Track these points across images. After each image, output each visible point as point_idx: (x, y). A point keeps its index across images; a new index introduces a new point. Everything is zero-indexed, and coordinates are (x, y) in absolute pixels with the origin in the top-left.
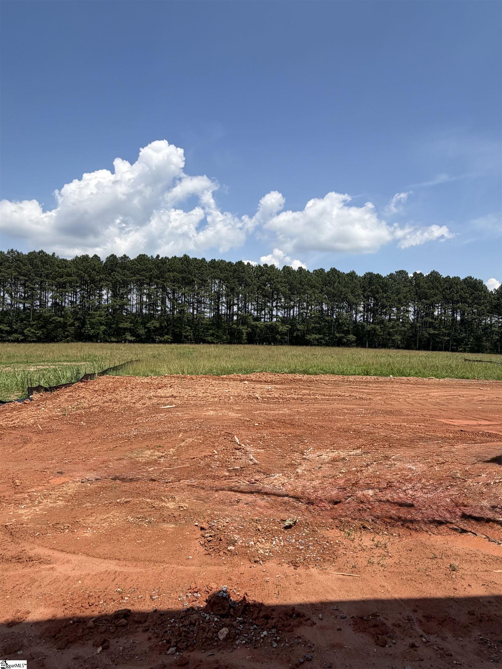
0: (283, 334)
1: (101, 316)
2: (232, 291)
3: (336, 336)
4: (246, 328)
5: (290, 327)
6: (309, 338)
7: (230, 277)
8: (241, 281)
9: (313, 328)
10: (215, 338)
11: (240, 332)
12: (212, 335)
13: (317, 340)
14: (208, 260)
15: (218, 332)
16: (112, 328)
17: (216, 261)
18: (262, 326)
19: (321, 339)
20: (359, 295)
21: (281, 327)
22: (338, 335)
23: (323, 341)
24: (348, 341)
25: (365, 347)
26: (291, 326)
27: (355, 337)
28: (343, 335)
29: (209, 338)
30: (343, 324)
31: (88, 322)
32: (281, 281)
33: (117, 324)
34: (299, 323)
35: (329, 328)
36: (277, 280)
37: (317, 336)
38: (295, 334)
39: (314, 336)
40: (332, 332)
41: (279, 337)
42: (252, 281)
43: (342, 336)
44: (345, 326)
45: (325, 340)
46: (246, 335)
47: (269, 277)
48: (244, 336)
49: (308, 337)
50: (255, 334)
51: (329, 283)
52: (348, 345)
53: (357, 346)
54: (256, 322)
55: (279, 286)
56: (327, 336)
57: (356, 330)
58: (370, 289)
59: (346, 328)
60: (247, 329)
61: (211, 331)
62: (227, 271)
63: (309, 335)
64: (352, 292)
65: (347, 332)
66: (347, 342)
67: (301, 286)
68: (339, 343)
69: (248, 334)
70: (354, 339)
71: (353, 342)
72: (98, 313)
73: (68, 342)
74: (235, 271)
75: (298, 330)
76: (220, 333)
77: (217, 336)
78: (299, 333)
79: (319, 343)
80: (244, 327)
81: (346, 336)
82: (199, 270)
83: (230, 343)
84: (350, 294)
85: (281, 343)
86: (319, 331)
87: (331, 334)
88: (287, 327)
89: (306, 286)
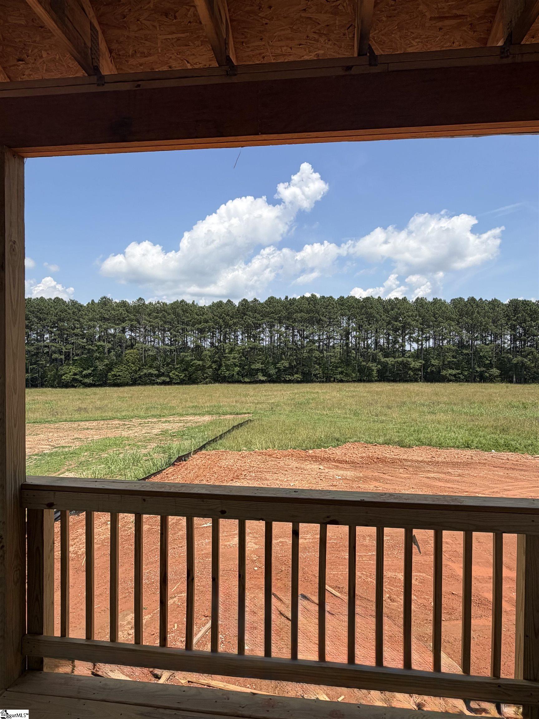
0: (415, 370)
1: (234, 358)
2: (360, 328)
3: (477, 371)
4: (376, 365)
5: (424, 362)
6: (444, 374)
7: (357, 313)
8: (370, 318)
9: (449, 362)
10: (344, 376)
11: (370, 369)
12: (341, 373)
13: (455, 375)
14: (336, 297)
15: (347, 370)
16: (245, 369)
17: (345, 298)
18: (392, 362)
19: (459, 374)
20: (501, 325)
21: (413, 363)
22: (478, 369)
23: (461, 376)
24: (491, 375)
25: (511, 382)
26: (425, 361)
27: (498, 371)
28: (484, 369)
29: (338, 377)
30: (484, 356)
31: (224, 364)
32: (412, 314)
33: (250, 365)
34: (433, 358)
35: (468, 362)
36: (408, 314)
37: (454, 372)
38: (429, 370)
39: (450, 371)
40: (472, 366)
41: (412, 373)
42: (381, 316)
43: (483, 371)
44: (487, 359)
45: (463, 375)
46: (376, 372)
47: (399, 312)
48: (375, 373)
49: (444, 373)
50: (387, 370)
51: (467, 314)
52: (491, 380)
53: (502, 381)
54: (386, 359)
55: (409, 320)
56: (466, 371)
57: (501, 363)
58: (515, 318)
59: (488, 362)
60: (376, 366)
61: (340, 369)
62: (353, 308)
63: (445, 370)
64: (494, 322)
65: (490, 366)
66: (490, 376)
67: (435, 319)
68: (482, 379)
69: (378, 371)
70: (497, 374)
71: (497, 376)
72: (232, 355)
73: (206, 383)
74: (363, 307)
75: (433, 365)
76: (349, 371)
77: (346, 373)
78: (434, 369)
79: (456, 379)
80: (374, 364)
81: (489, 369)
82: (326, 308)
83: (360, 381)
84: (491, 324)
85: (414, 380)
86: (457, 366)
87: (471, 368)
88: (421, 363)
89: (440, 319)
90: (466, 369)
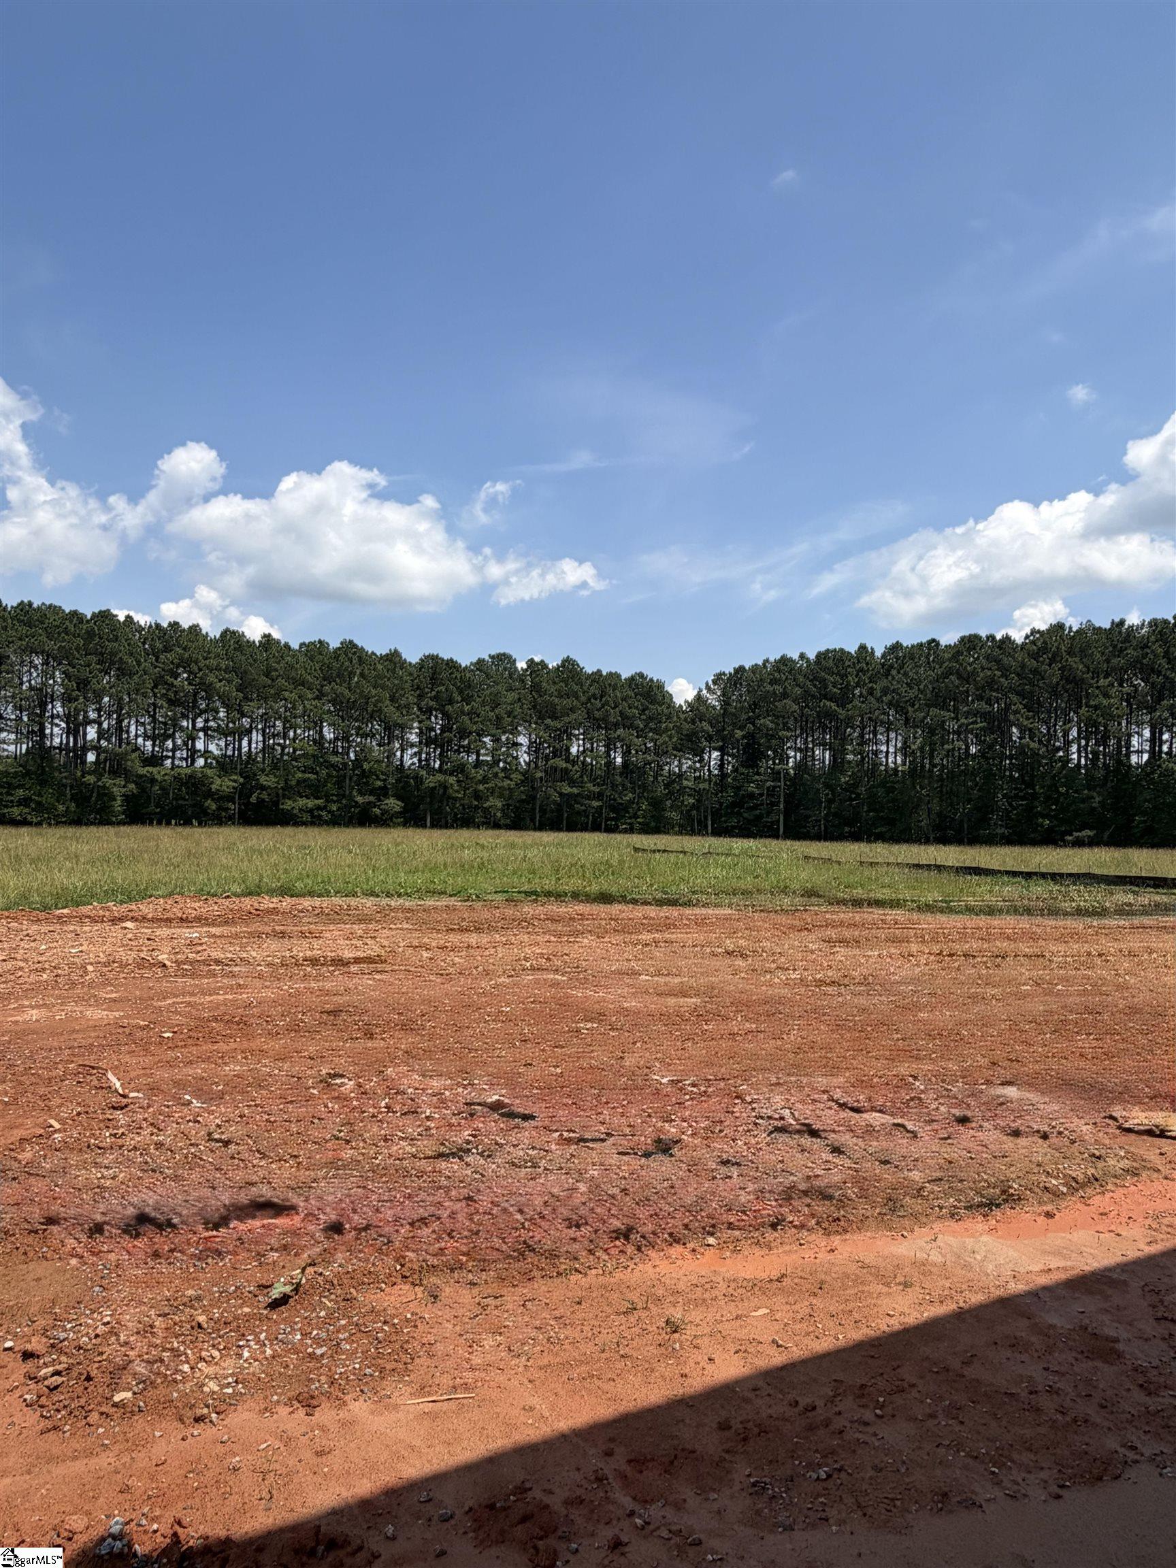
0: (221, 798)
2: (81, 687)
3: (356, 802)
4: (123, 783)
5: (241, 780)
6: (289, 808)
7: (77, 649)
8: (108, 661)
9: (299, 782)
10: (33, 810)
11: (105, 795)
12: (24, 802)
13: (311, 811)
15: (40, 795)
17: (35, 606)
18: (166, 778)
19: (319, 808)
20: (407, 706)
21: (219, 781)
22: (360, 799)
23: (324, 813)
24: (384, 812)
25: (424, 826)
26: (245, 778)
27: (399, 803)
28: (372, 799)
29: (16, 812)
30: (371, 772)
32: (218, 665)
34: (263, 770)
35: (339, 783)
36: (207, 662)
37: (311, 803)
38: (253, 799)
39: (302, 802)
40: (347, 792)
41: (214, 807)
42: (139, 664)
43: (369, 803)
44: (378, 779)
45: (329, 812)
46: (122, 801)
47: (187, 655)
48: (118, 804)
49: (288, 805)
50: (149, 797)
51: (338, 676)
52: (384, 821)
53: (405, 825)
54: (150, 769)
55: (211, 678)
56: (335, 802)
57: (403, 788)
58: (434, 693)
59: (379, 783)
60: (124, 787)
61: (20, 793)
62: (67, 634)
63: (289, 799)
64: (392, 699)
65: (383, 792)
66: (382, 814)
67: (270, 682)
68: (364, 819)
69: (127, 798)
70: (397, 809)
71: (397, 815)
74: (90, 635)
75: (263, 788)
76: (48, 797)
77: (39, 804)
78: (264, 796)
79: (315, 820)
80: (117, 781)
81: (380, 800)
83: (77, 822)
84: (388, 702)
85: (219, 819)
86: (315, 790)
87: (344, 796)
88: (235, 781)
89: (282, 682)
90: (335, 798)
